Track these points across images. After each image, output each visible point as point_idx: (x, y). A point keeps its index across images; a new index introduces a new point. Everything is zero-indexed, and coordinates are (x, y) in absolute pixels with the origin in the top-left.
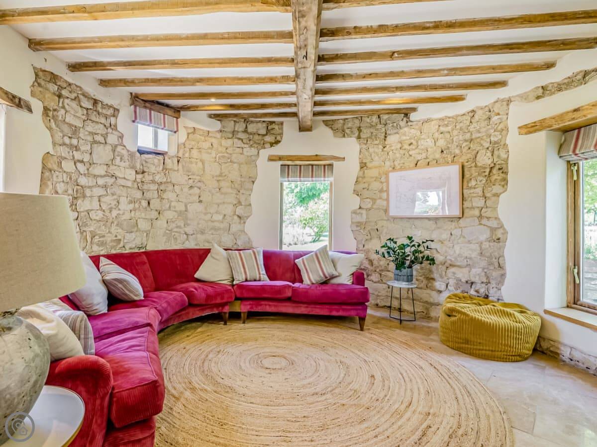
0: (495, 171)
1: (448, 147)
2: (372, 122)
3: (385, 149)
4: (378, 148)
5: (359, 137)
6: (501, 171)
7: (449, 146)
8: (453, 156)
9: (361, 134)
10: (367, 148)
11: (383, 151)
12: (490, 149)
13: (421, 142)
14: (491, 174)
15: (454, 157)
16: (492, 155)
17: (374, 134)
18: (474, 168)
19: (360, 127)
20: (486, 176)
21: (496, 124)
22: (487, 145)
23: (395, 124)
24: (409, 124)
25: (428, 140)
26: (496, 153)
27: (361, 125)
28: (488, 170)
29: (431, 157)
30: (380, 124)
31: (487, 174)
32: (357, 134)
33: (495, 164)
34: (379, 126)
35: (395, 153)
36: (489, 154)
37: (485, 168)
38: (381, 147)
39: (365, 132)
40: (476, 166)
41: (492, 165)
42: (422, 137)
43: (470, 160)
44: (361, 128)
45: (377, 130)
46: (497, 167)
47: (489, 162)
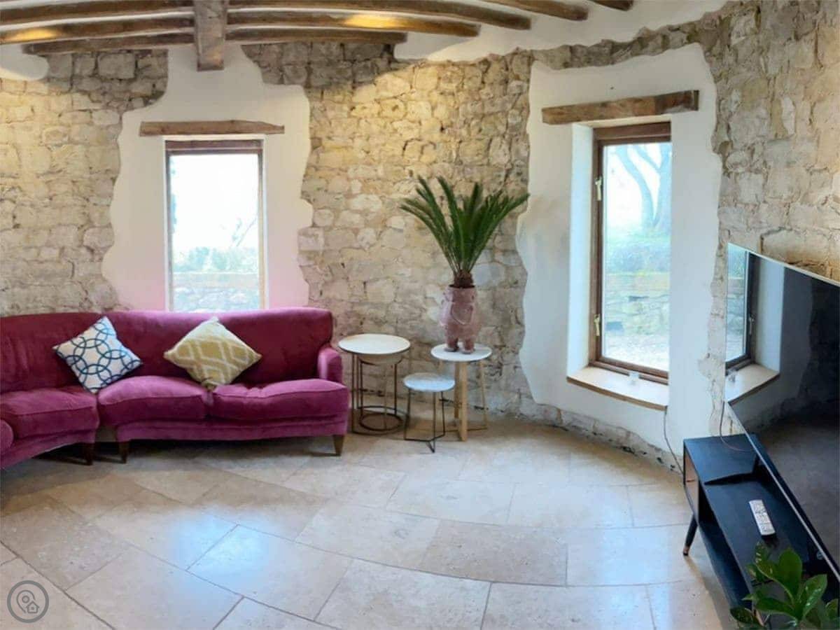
0: (512, 176)
1: (452, 123)
2: (331, 53)
3: (353, 113)
4: (342, 110)
5: (308, 86)
6: (519, 178)
7: (453, 120)
8: (458, 140)
9: (312, 77)
10: (322, 109)
11: (350, 116)
12: (507, 137)
13: (412, 107)
14: (507, 181)
15: (460, 142)
16: (510, 149)
17: (335, 80)
18: (486, 167)
19: (309, 63)
20: (501, 183)
21: (515, 95)
22: (502, 129)
23: (369, 64)
24: (393, 65)
25: (422, 103)
26: (514, 145)
27: (312, 59)
28: (503, 174)
29: (426, 138)
30: (345, 60)
31: (502, 179)
32: (304, 79)
33: (512, 165)
34: (343, 65)
35: (370, 124)
36: (505, 147)
37: (500, 170)
38: (346, 108)
39: (318, 74)
40: (488, 164)
41: (509, 166)
42: (413, 96)
43: (480, 152)
44: (312, 66)
45: (340, 71)
46: (516, 170)
47: (504, 160)
